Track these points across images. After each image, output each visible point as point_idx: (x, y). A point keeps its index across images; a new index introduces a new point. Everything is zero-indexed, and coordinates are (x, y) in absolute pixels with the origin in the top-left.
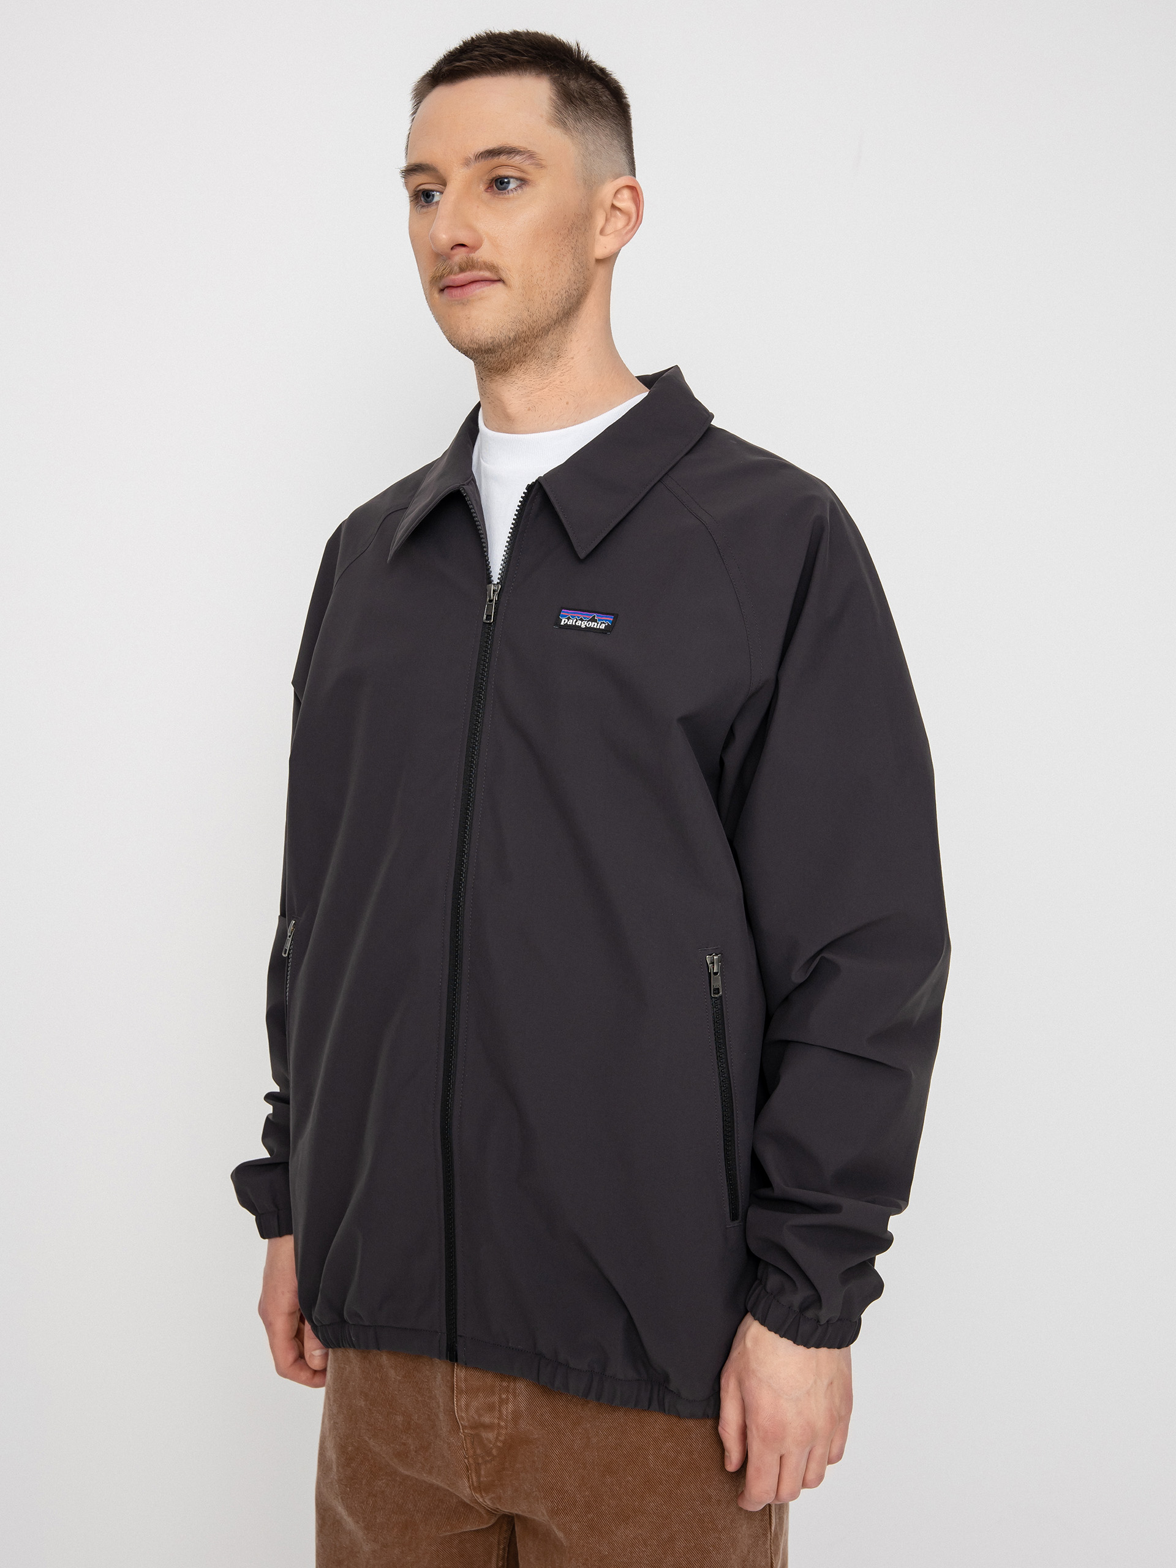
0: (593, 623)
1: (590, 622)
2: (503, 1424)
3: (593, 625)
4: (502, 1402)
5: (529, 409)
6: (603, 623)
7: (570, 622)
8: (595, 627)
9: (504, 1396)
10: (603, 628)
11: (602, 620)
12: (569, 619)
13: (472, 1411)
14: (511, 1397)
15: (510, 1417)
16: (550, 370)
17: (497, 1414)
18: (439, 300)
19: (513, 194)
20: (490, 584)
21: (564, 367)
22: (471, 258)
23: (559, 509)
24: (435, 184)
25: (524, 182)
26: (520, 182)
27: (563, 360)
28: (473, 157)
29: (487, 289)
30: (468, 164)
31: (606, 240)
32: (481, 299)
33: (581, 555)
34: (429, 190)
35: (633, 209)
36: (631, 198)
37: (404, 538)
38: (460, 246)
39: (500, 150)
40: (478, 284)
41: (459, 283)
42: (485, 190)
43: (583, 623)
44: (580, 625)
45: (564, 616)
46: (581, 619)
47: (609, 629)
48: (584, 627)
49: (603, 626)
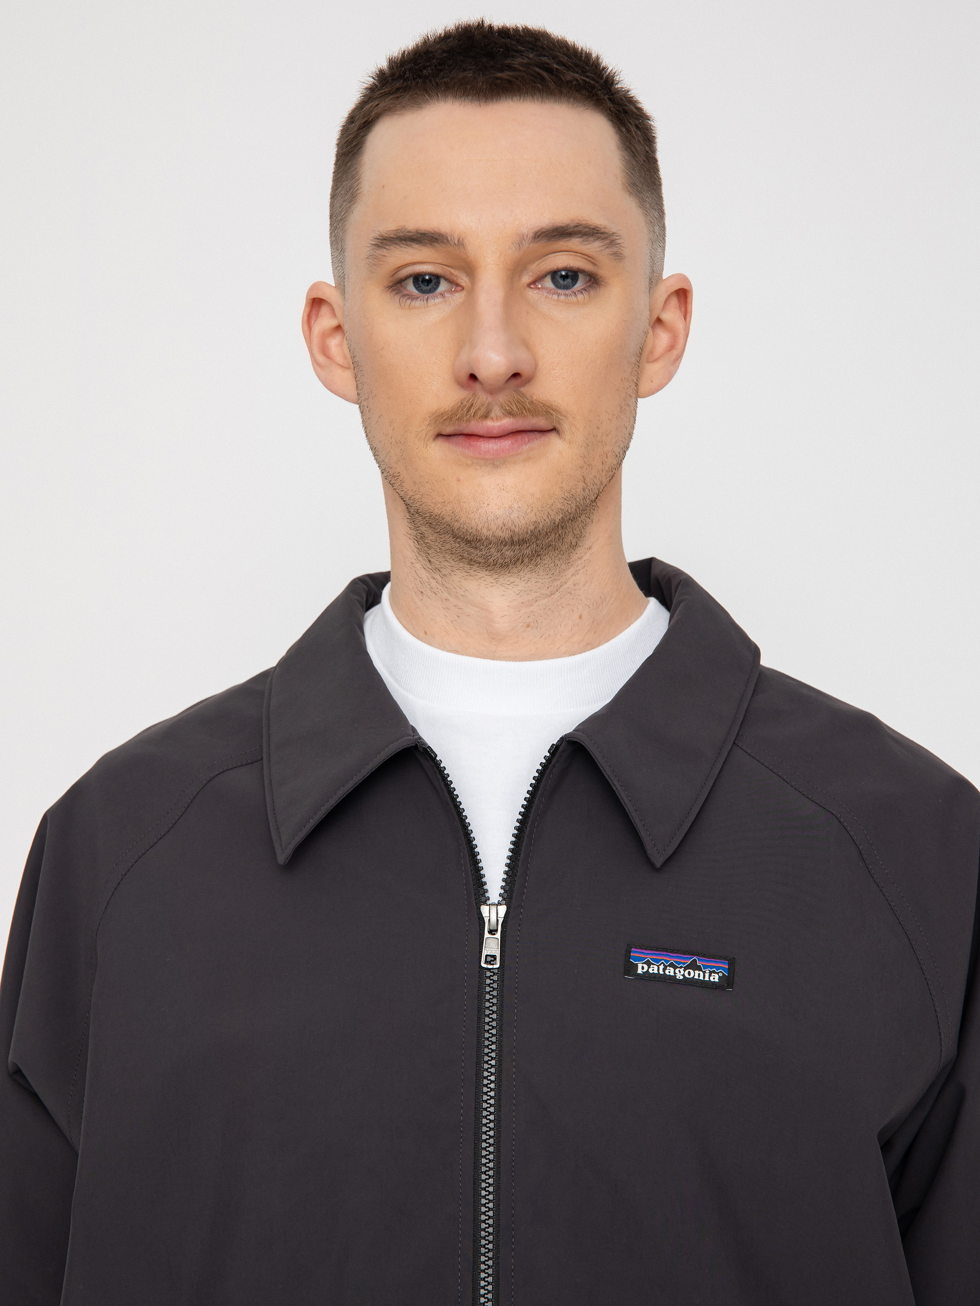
0: (697, 972)
1: (692, 971)
3: (696, 974)
5: (528, 626)
6: (714, 972)
7: (654, 969)
8: (701, 978)
10: (717, 980)
11: (714, 967)
12: (649, 964)
16: (563, 567)
18: (438, 452)
19: (580, 297)
20: (485, 903)
21: (579, 562)
22: (523, 395)
23: (617, 786)
24: (449, 269)
25: (594, 280)
26: (590, 280)
27: (580, 551)
28: (531, 235)
29: (538, 442)
30: (520, 244)
31: (653, 370)
32: (528, 459)
33: (658, 862)
34: (430, 274)
35: (680, 325)
36: (680, 308)
37: (313, 823)
38: (516, 375)
39: (576, 229)
40: (526, 437)
41: (495, 432)
42: (529, 285)
43: (677, 971)
44: (672, 974)
45: (640, 959)
46: (672, 965)
47: (727, 982)
48: (682, 978)
49: (715, 978)
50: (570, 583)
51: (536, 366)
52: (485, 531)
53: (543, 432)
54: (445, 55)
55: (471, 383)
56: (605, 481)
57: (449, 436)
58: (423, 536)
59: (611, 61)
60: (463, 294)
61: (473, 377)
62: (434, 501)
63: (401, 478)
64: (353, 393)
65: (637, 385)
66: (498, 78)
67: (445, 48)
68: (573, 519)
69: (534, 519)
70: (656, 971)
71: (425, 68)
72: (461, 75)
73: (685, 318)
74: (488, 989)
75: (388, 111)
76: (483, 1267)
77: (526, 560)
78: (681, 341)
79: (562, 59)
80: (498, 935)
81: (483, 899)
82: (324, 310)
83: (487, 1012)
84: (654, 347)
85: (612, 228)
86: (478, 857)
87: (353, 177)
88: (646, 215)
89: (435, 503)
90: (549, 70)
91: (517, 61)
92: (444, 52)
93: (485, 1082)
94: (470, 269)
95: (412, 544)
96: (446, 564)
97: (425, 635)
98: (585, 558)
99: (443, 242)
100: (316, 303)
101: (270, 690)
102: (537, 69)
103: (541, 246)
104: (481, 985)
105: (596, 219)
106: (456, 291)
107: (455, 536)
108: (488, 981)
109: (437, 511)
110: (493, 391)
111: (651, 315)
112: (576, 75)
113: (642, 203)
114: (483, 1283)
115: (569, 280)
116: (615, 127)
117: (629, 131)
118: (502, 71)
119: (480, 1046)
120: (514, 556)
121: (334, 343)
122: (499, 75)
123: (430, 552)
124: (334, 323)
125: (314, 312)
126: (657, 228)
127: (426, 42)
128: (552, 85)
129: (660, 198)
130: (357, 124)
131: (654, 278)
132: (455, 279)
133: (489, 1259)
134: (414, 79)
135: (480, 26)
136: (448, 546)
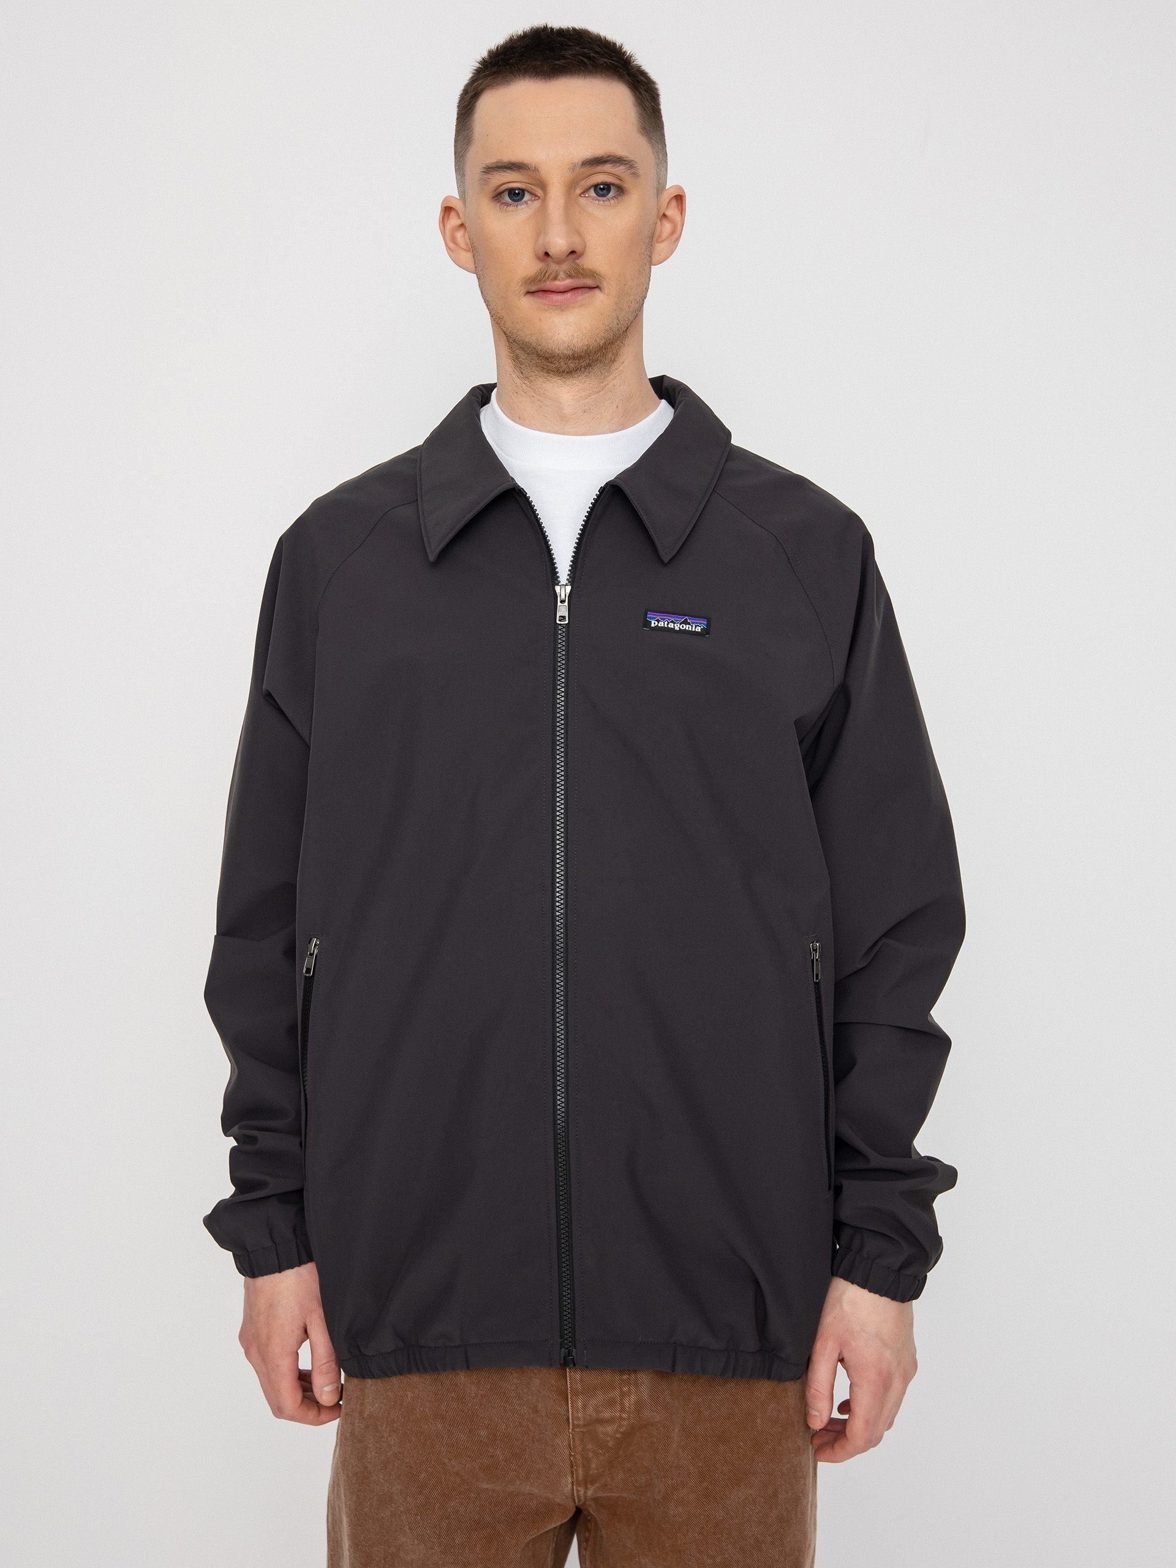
0: (688, 626)
1: (684, 625)
2: (625, 1416)
3: (687, 627)
4: (623, 1395)
5: (584, 412)
6: (698, 626)
7: (661, 624)
8: (690, 629)
9: (625, 1389)
10: (699, 630)
11: (698, 623)
12: (658, 621)
13: (590, 1410)
14: (633, 1388)
15: (633, 1407)
17: (618, 1407)
18: (526, 304)
19: (612, 202)
20: (558, 584)
21: (617, 371)
22: (577, 264)
23: (641, 513)
24: (530, 186)
25: (621, 190)
26: (618, 191)
27: (616, 365)
28: (580, 163)
29: (587, 296)
30: (574, 169)
31: (660, 248)
32: (581, 306)
33: (666, 559)
34: (519, 189)
35: (678, 218)
36: (678, 207)
37: (451, 536)
38: (573, 252)
39: (608, 159)
40: (580, 291)
41: (562, 289)
42: (580, 195)
43: (675, 625)
44: (672, 627)
45: (653, 618)
46: (672, 622)
47: (705, 632)
48: (678, 629)
49: (699, 629)
50: (610, 385)
51: (585, 247)
52: (557, 350)
53: (591, 288)
54: (523, 50)
55: (546, 257)
56: (631, 318)
57: (533, 292)
58: (517, 357)
59: (628, 48)
60: (540, 201)
61: (547, 254)
62: (525, 333)
63: (504, 320)
64: (472, 266)
65: (650, 257)
66: (556, 65)
67: (522, 44)
68: (612, 343)
69: (587, 343)
70: (662, 625)
71: (511, 59)
72: (534, 63)
73: (681, 214)
74: (560, 637)
75: (490, 86)
76: (558, 799)
77: (583, 369)
78: (679, 228)
79: (596, 50)
80: (566, 604)
81: (556, 582)
82: (453, 214)
83: (559, 650)
84: (661, 232)
85: (632, 157)
86: (553, 556)
87: (469, 129)
88: (653, 148)
89: (527, 335)
90: (589, 58)
91: (568, 53)
92: (522, 48)
93: (559, 692)
94: (543, 186)
95: (510, 362)
96: (533, 374)
97: (519, 419)
98: (620, 369)
99: (526, 169)
100: (447, 210)
101: (421, 456)
102: (581, 58)
103: (587, 170)
104: (556, 634)
105: (621, 152)
106: (535, 200)
107: (538, 355)
108: (560, 632)
109: (527, 340)
110: (559, 262)
111: (658, 212)
112: (606, 60)
113: (650, 140)
114: (558, 809)
115: (605, 191)
116: (631, 92)
117: (640, 93)
118: (558, 60)
119: (555, 671)
120: (575, 367)
121: (459, 235)
122: (557, 62)
123: (522, 367)
124: (459, 222)
125: (446, 215)
126: (661, 156)
127: (511, 39)
128: (591, 67)
129: (663, 135)
130: (470, 95)
131: (660, 188)
132: (534, 191)
133: (562, 795)
134: (505, 66)
135: (545, 28)
136: (534, 362)
